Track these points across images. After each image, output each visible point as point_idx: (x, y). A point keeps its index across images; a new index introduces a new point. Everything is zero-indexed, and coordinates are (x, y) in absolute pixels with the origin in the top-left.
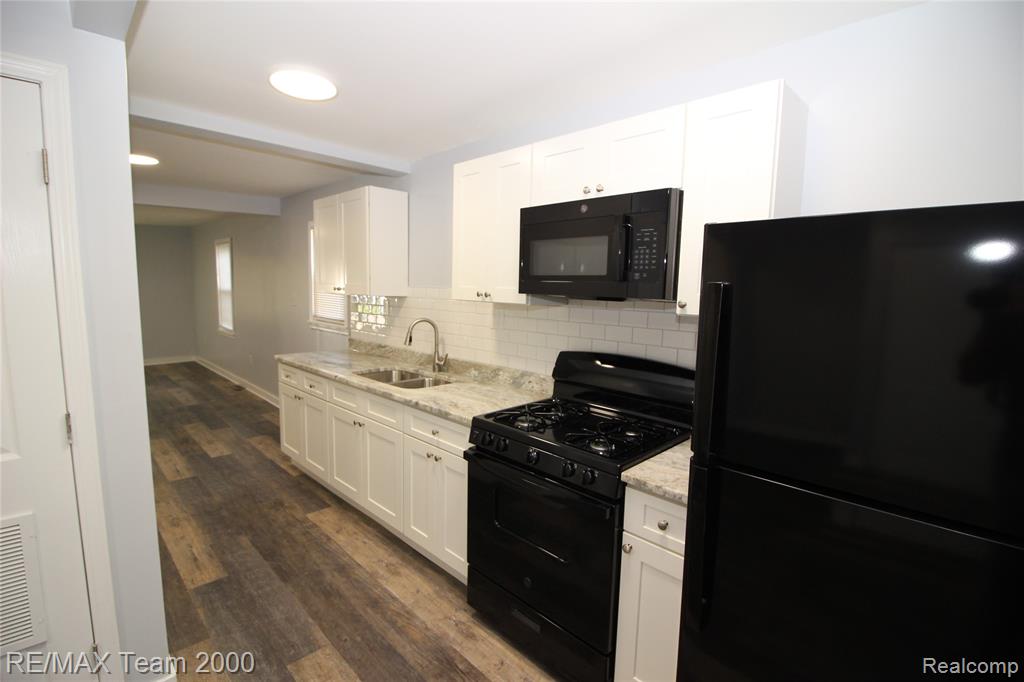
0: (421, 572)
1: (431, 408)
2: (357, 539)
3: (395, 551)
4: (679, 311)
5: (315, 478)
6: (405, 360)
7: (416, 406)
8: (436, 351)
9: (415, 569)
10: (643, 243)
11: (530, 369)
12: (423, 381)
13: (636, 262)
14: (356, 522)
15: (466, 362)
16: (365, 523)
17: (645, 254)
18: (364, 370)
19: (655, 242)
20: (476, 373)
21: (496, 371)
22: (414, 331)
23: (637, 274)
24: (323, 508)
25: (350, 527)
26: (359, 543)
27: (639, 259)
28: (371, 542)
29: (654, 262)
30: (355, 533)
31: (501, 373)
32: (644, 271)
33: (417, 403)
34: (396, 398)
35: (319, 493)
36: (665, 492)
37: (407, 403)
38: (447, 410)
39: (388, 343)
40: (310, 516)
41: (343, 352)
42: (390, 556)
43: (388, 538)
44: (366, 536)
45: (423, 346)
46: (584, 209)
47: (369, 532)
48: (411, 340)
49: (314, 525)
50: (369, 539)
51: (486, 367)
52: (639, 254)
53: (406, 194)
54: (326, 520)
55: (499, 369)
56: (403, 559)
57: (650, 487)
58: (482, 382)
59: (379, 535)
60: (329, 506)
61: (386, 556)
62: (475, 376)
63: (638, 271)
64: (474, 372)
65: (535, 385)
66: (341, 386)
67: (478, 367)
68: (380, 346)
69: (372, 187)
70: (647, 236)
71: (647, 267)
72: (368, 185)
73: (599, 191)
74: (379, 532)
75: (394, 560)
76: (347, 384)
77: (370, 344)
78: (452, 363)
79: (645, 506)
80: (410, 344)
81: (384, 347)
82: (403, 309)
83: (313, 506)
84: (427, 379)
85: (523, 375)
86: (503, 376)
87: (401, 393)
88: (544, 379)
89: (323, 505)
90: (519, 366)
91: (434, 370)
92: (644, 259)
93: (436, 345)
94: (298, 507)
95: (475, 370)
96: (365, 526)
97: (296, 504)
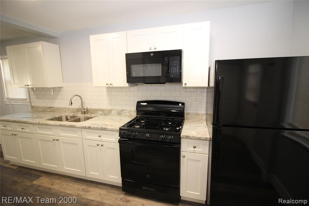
0: (97, 187)
1: (97, 128)
2: (63, 185)
3: (82, 184)
4: (184, 85)
5: (27, 167)
6: (65, 112)
7: (89, 128)
8: (82, 106)
9: (95, 187)
10: (173, 66)
11: (124, 108)
12: (80, 118)
13: (172, 72)
14: (59, 179)
15: (96, 109)
16: (64, 178)
17: (174, 69)
18: (50, 118)
19: (178, 65)
20: (101, 112)
21: (110, 111)
22: (72, 100)
23: (172, 75)
24: (39, 178)
25: (57, 181)
26: (65, 186)
27: (173, 71)
28: (70, 184)
29: (177, 71)
30: (61, 183)
31: (112, 111)
32: (174, 74)
33: (89, 127)
34: (77, 127)
35: (33, 172)
36: (195, 137)
37: (84, 128)
38: (105, 127)
39: (54, 106)
40: (34, 183)
41: (29, 112)
42: (81, 186)
43: (76, 180)
44: (67, 182)
45: (77, 105)
46: (152, 54)
47: (67, 180)
48: (72, 104)
49: (39, 186)
50: (68, 183)
51: (106, 110)
52: (173, 69)
53: (58, 46)
54: (44, 182)
55: (112, 110)
56: (87, 185)
57: (190, 137)
58: (105, 115)
59: (71, 180)
60: (41, 176)
61: (80, 187)
62: (101, 114)
63: (172, 74)
64: (100, 112)
65: (127, 114)
66: (41, 126)
67: (101, 110)
68: (51, 107)
69: (43, 42)
70: (175, 64)
71: (175, 73)
72: (41, 41)
73: (155, 49)
74: (71, 179)
75: (84, 187)
76: (46, 125)
77: (44, 107)
78: (89, 110)
79: (188, 143)
80: (71, 105)
81: (53, 107)
82: (61, 92)
83: (33, 178)
84: (81, 117)
85: (122, 111)
86: (113, 112)
87: (78, 124)
88: (130, 111)
89: (38, 177)
90: (120, 108)
91: (82, 114)
92: (174, 71)
93: (82, 104)
94: (26, 181)
95: (101, 111)
96: (64, 179)
97: (24, 180)
